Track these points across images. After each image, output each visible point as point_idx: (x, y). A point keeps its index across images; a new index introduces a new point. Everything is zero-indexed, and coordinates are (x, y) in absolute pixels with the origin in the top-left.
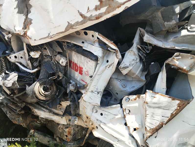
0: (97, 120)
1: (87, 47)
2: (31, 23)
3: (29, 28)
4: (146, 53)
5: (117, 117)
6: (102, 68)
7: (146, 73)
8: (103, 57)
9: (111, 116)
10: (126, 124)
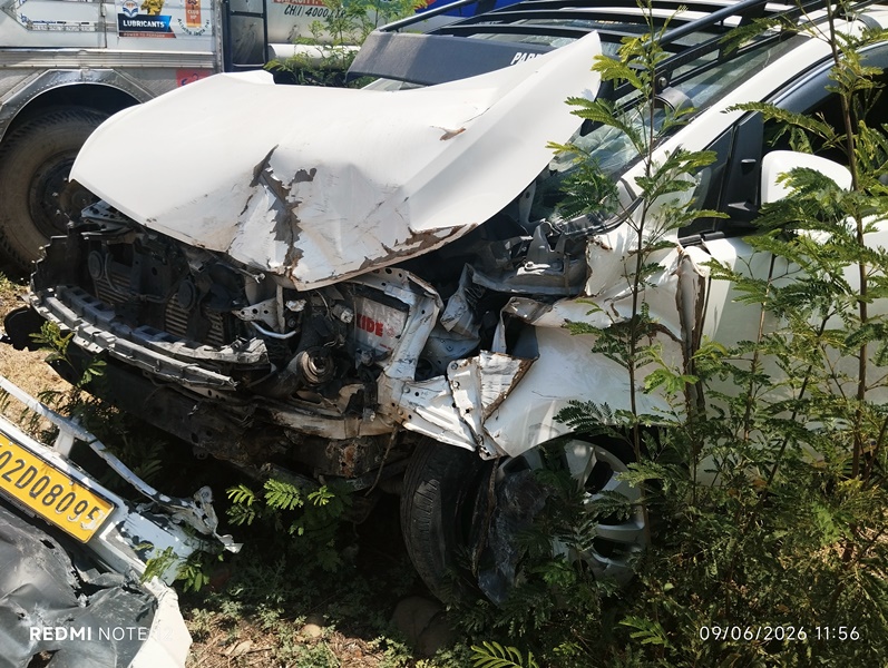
0: (411, 403)
1: (391, 291)
2: (301, 257)
3: (296, 265)
4: (477, 299)
5: (441, 394)
6: (415, 323)
7: (479, 327)
8: (416, 306)
9: (432, 395)
10: (454, 405)
